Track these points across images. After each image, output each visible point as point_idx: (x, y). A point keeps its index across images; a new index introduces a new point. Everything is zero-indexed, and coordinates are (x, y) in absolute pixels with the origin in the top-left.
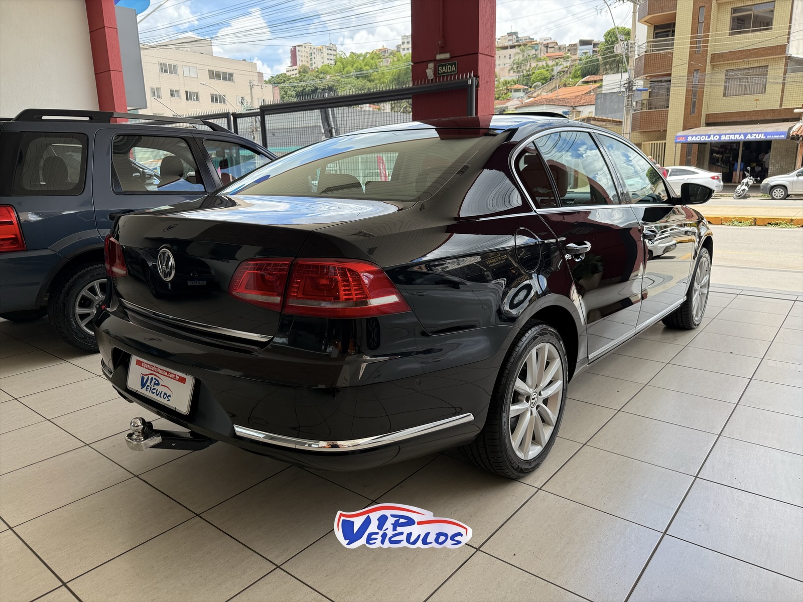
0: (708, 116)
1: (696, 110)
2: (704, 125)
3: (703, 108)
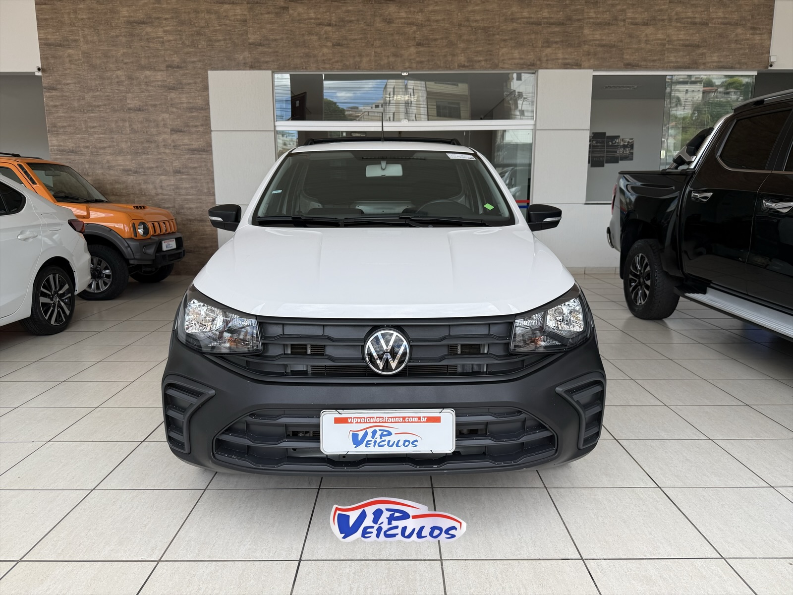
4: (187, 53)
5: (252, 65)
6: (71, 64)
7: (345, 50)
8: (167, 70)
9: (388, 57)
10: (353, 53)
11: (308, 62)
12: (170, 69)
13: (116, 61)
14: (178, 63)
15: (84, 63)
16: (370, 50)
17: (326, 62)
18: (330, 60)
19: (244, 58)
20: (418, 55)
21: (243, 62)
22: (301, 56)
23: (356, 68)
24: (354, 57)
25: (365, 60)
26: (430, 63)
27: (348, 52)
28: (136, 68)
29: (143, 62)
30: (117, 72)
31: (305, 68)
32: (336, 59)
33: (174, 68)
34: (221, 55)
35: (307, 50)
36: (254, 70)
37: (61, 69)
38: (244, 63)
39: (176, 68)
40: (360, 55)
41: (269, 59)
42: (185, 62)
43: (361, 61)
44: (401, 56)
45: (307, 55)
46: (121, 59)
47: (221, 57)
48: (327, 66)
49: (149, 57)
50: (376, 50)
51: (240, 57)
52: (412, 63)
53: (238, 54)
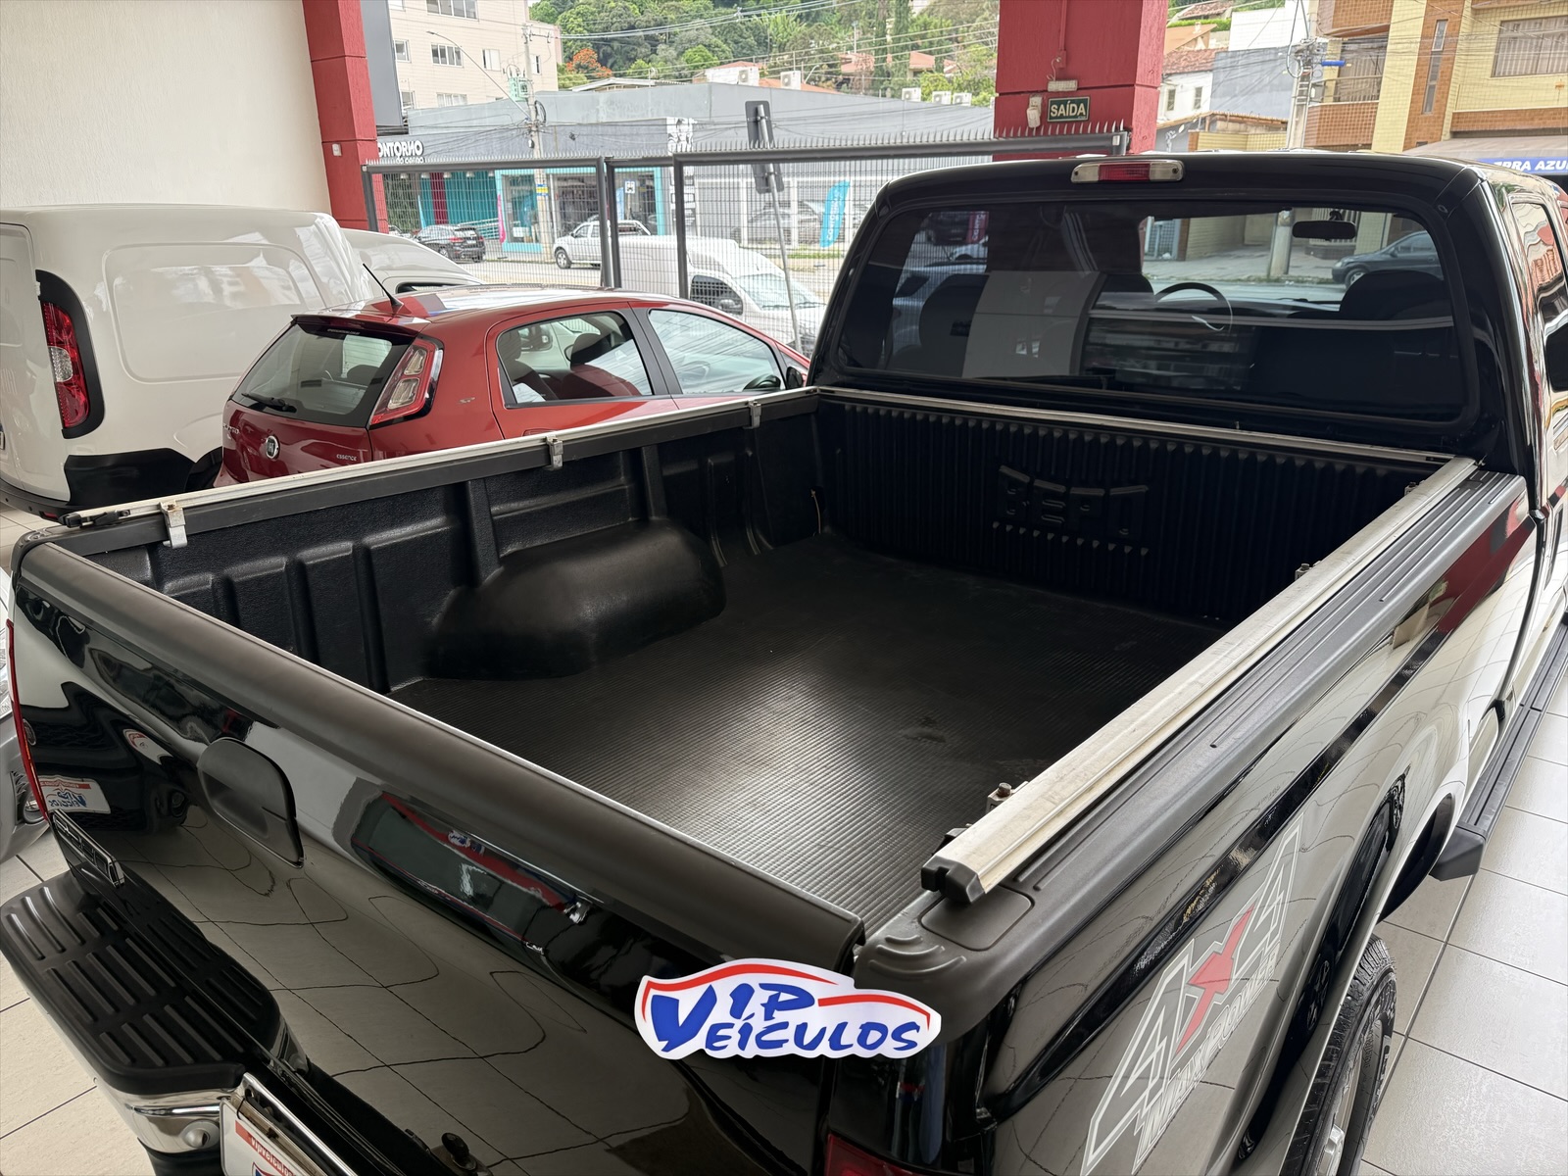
0: (1457, 116)
1: (1434, 104)
2: (1448, 135)
3: (1449, 101)
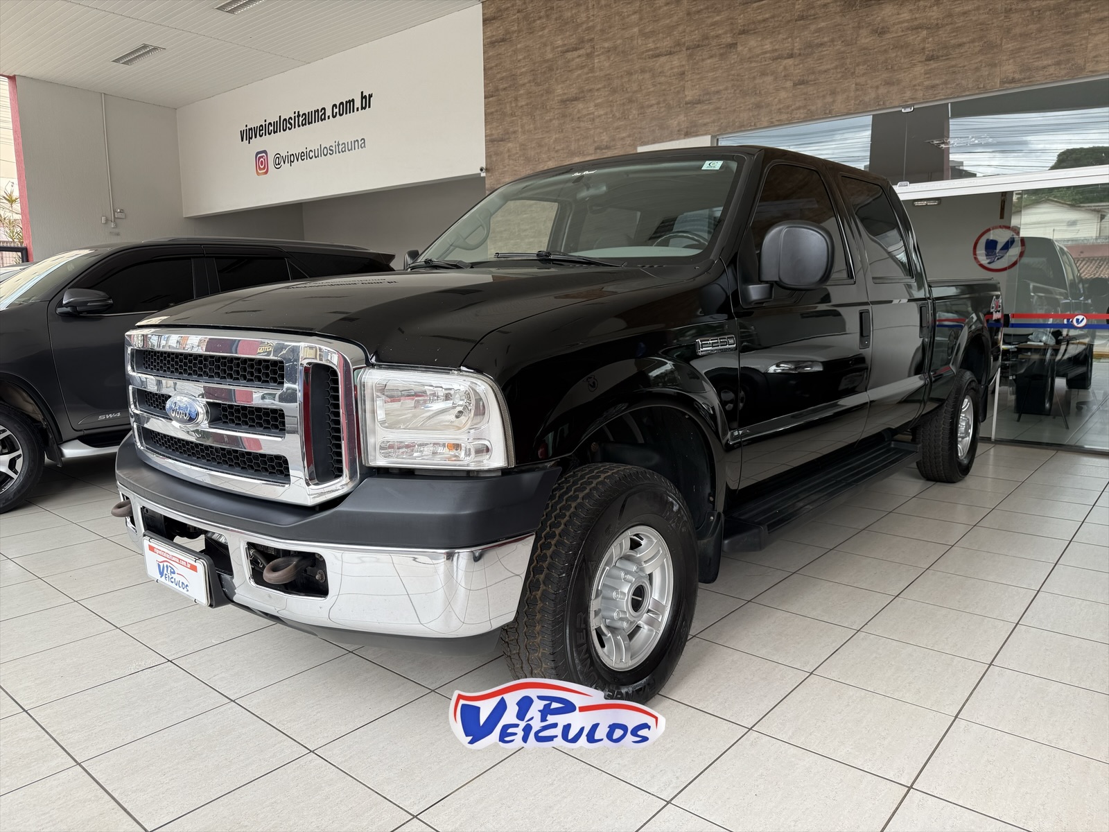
4: (618, 128)
5: (687, 132)
6: (510, 159)
7: (811, 90)
8: (595, 153)
9: (877, 87)
10: (823, 91)
11: (758, 115)
12: (598, 151)
13: (548, 149)
14: (607, 142)
15: (520, 157)
16: (849, 82)
17: (783, 110)
18: (788, 107)
19: (679, 124)
20: (927, 76)
21: (677, 128)
22: (749, 109)
23: (825, 113)
24: (824, 96)
25: (840, 98)
26: (949, 86)
27: (815, 92)
28: (565, 155)
29: (573, 148)
30: (548, 163)
31: (753, 124)
32: (798, 104)
33: (602, 149)
34: (653, 124)
35: (758, 99)
36: (689, 138)
37: (501, 167)
38: (679, 131)
39: (605, 149)
40: (833, 93)
41: (708, 120)
42: (614, 140)
43: (834, 101)
44: (899, 82)
45: (758, 106)
46: (553, 146)
47: (653, 126)
48: (784, 117)
49: (578, 140)
50: (858, 81)
51: (674, 123)
52: (916, 90)
53: (672, 119)
